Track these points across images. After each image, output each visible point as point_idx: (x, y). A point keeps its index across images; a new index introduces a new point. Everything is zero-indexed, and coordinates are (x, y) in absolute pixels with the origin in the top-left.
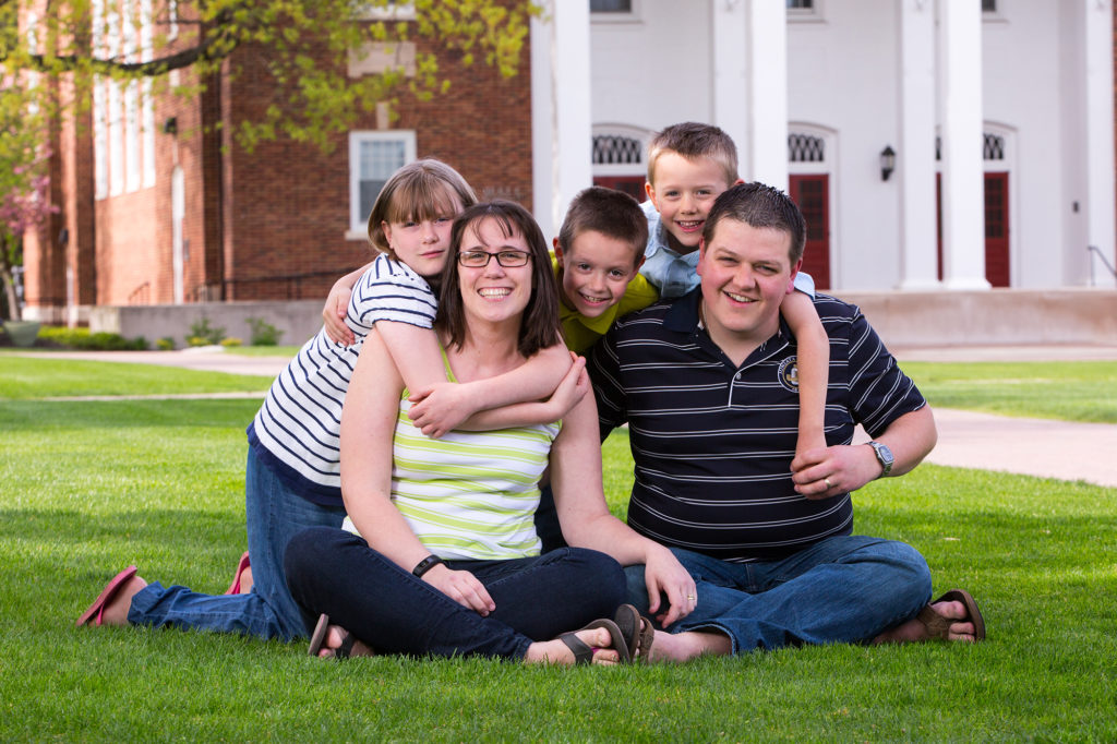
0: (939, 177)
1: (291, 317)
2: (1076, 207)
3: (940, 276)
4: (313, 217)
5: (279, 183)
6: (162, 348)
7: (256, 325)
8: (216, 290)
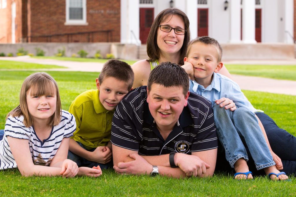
0: (241, 10)
1: (48, 48)
2: (282, 19)
3: (241, 39)
4: (55, 18)
5: (45, 8)
6: (9, 56)
7: (37, 50)
8: (25, 39)
